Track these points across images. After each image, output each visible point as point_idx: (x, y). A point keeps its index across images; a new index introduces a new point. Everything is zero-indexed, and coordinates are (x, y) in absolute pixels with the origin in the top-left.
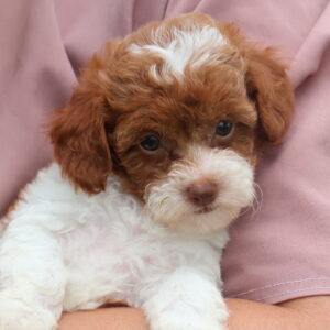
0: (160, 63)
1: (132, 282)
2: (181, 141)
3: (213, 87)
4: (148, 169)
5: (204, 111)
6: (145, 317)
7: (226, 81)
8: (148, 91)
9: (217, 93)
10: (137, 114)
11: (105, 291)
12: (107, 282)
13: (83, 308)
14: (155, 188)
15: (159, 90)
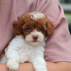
0: (33, 16)
1: (29, 58)
2: (33, 29)
3: (40, 22)
4: (27, 33)
5: (38, 25)
6: (33, 65)
7: (43, 22)
8: (30, 20)
9: (41, 23)
10: (27, 23)
11: (25, 60)
12: (25, 58)
13: (22, 63)
14: (28, 36)
15: (32, 20)
